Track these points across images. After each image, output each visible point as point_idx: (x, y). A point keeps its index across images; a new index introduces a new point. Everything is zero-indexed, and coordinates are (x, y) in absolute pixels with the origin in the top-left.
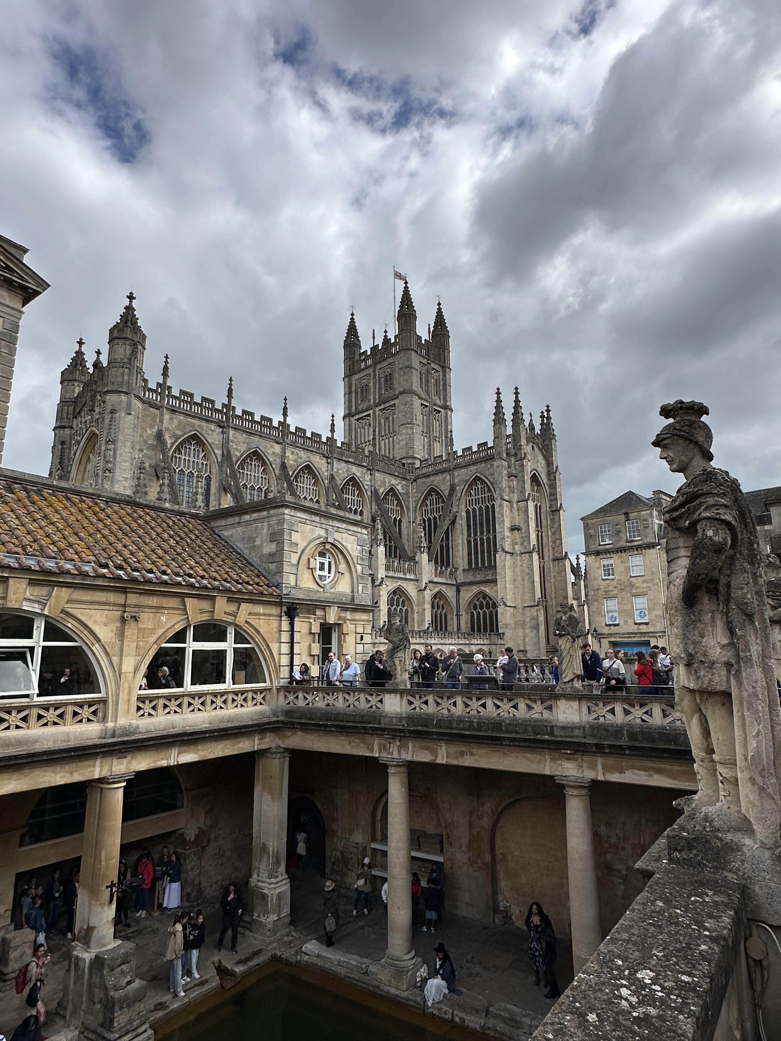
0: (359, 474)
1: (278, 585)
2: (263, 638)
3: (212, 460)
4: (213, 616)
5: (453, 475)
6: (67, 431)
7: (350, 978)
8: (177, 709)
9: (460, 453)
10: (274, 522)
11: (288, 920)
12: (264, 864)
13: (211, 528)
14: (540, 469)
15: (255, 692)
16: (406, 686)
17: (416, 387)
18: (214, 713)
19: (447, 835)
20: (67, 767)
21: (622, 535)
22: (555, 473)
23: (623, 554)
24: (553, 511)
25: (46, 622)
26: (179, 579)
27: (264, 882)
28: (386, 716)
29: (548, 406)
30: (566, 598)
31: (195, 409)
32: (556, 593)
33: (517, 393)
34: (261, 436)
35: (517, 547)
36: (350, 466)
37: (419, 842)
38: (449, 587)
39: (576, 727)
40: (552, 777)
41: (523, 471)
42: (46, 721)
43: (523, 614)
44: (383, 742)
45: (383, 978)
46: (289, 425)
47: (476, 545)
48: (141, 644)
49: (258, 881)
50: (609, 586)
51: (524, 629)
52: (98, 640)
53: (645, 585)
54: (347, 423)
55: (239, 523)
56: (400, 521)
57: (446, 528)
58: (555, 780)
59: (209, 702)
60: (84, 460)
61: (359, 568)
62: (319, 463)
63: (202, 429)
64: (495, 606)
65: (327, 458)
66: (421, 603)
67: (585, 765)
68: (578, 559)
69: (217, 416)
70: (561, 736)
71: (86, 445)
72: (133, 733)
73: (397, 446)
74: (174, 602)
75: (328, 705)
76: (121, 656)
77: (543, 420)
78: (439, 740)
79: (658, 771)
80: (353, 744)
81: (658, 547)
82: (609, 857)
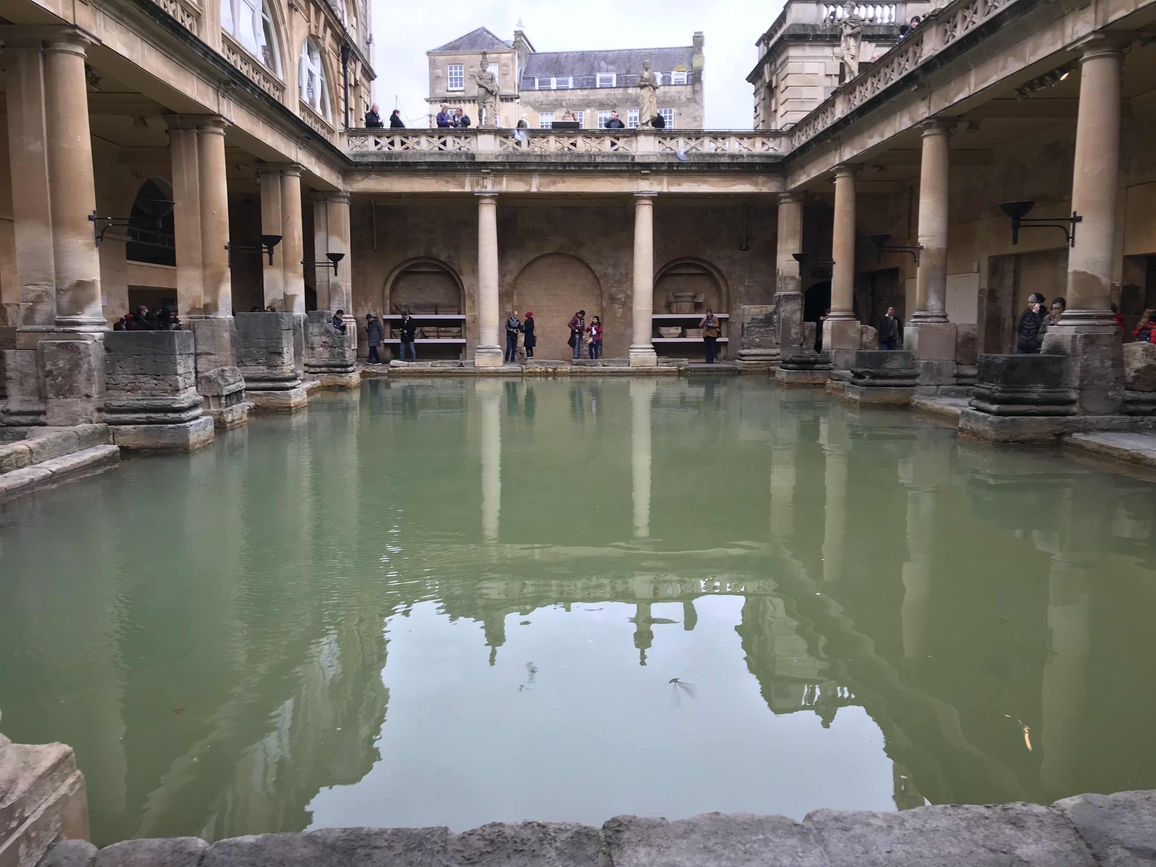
2: (334, 74)
39: (651, 156)
40: (630, 193)
44: (477, 178)
45: (481, 363)
67: (654, 183)
75: (407, 148)
79: (704, 182)
80: (442, 182)
81: (518, 101)
82: (613, 290)
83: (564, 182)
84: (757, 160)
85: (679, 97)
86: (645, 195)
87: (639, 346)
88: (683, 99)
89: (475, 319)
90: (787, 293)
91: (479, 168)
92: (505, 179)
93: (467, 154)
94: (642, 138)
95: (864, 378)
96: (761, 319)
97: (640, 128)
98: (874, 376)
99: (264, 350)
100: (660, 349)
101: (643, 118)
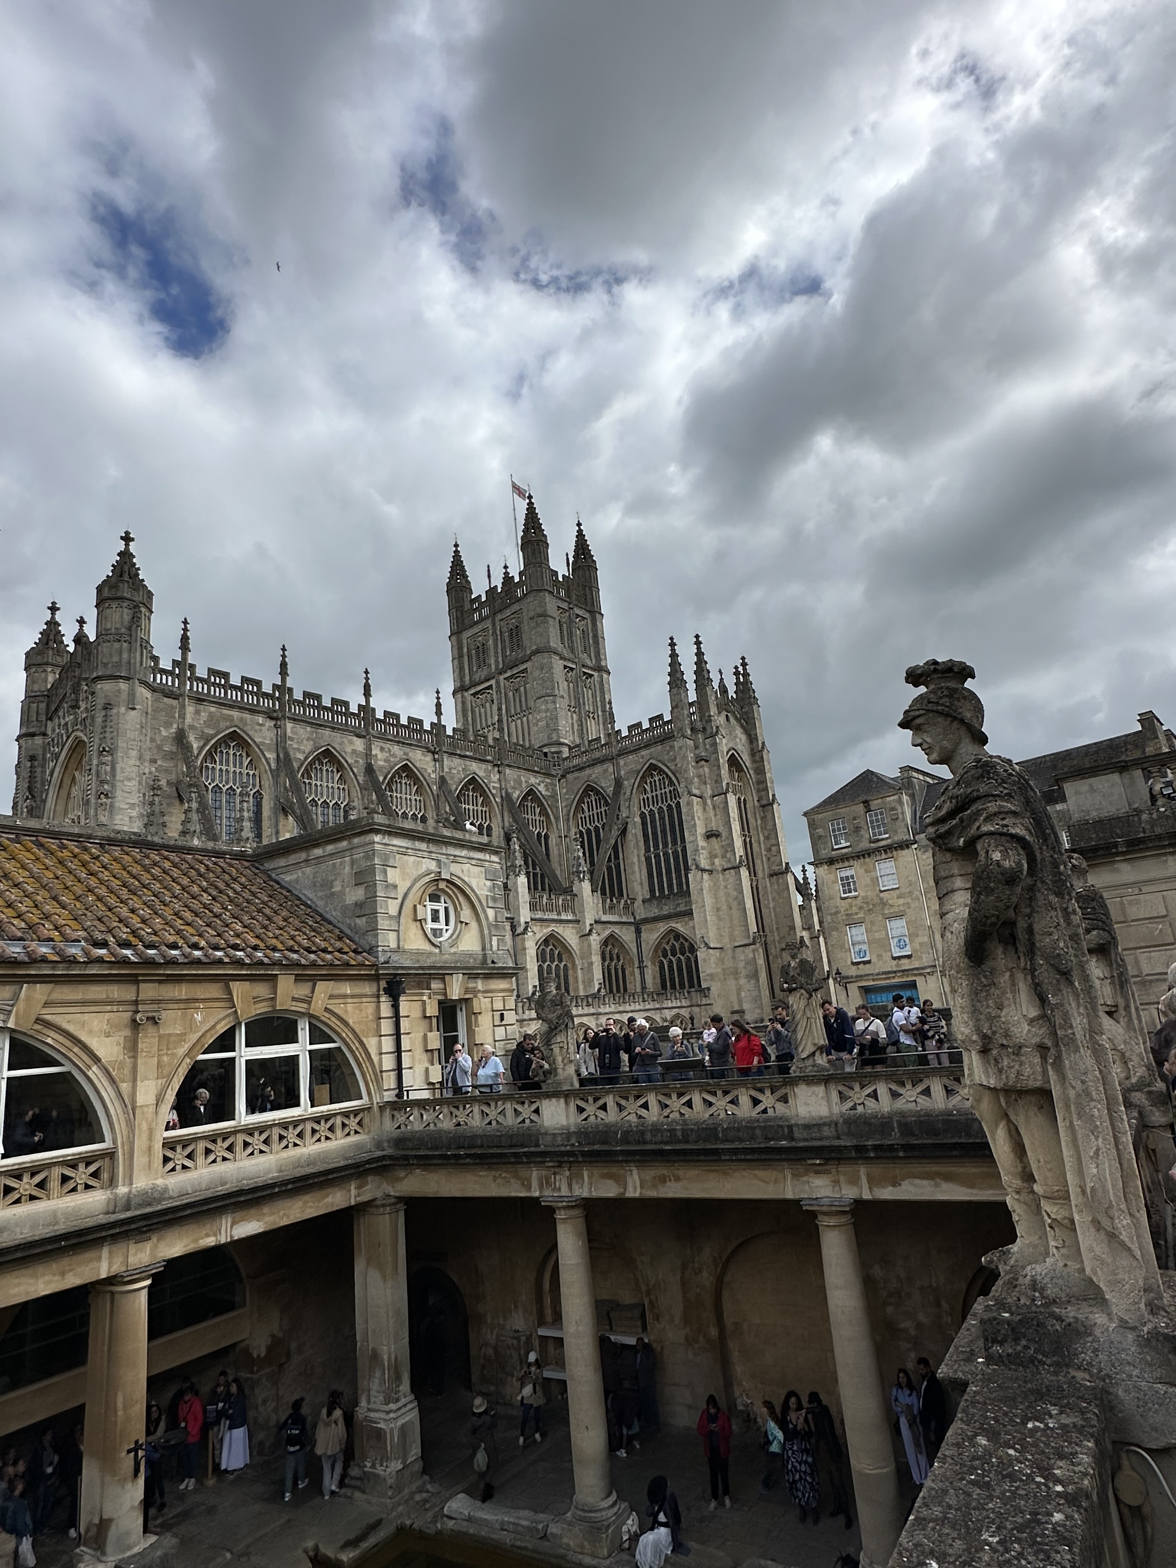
0: (481, 774)
1: (371, 949)
2: (353, 1031)
3: (262, 767)
4: (274, 1006)
5: (618, 764)
6: (38, 740)
7: (519, 1548)
8: (227, 1155)
9: (625, 733)
10: (359, 855)
11: (419, 1466)
12: (377, 1381)
13: (265, 872)
14: (740, 747)
15: (346, 1114)
16: (572, 1085)
17: (555, 642)
18: (285, 1154)
19: (651, 1302)
20: (54, 1266)
21: (863, 832)
22: (762, 751)
23: (867, 860)
24: (763, 806)
25: (12, 1040)
26: (219, 954)
27: (377, 1411)
28: (546, 1134)
29: (743, 658)
30: (793, 928)
31: (232, 695)
32: (777, 923)
33: (698, 643)
34: (334, 728)
35: (717, 861)
36: (468, 763)
37: (609, 1319)
38: (625, 927)
39: (824, 1124)
40: (796, 1203)
41: (716, 752)
42: (17, 1196)
43: (734, 958)
44: (544, 1173)
45: (572, 1543)
46: (373, 710)
47: (658, 863)
48: (165, 1058)
49: (369, 1410)
50: (851, 906)
51: (737, 979)
52: (96, 1059)
53: (901, 901)
54: (460, 700)
55: (306, 861)
56: (547, 837)
57: (613, 841)
58: (801, 1206)
59: (276, 1138)
60: (67, 782)
61: (491, 913)
62: (422, 761)
63: (246, 724)
64: (693, 949)
65: (434, 753)
66: (586, 954)
67: (842, 1178)
68: (804, 871)
69: (267, 703)
70: (805, 1140)
71: (69, 758)
72: (159, 1201)
73: (534, 729)
74: (213, 990)
75: (459, 1124)
76: (134, 1080)
77: (738, 679)
78: (627, 1162)
79: (948, 1178)
83: (677, 1179)
86: (831, 1207)
92: (585, 1174)
93: (530, 1133)
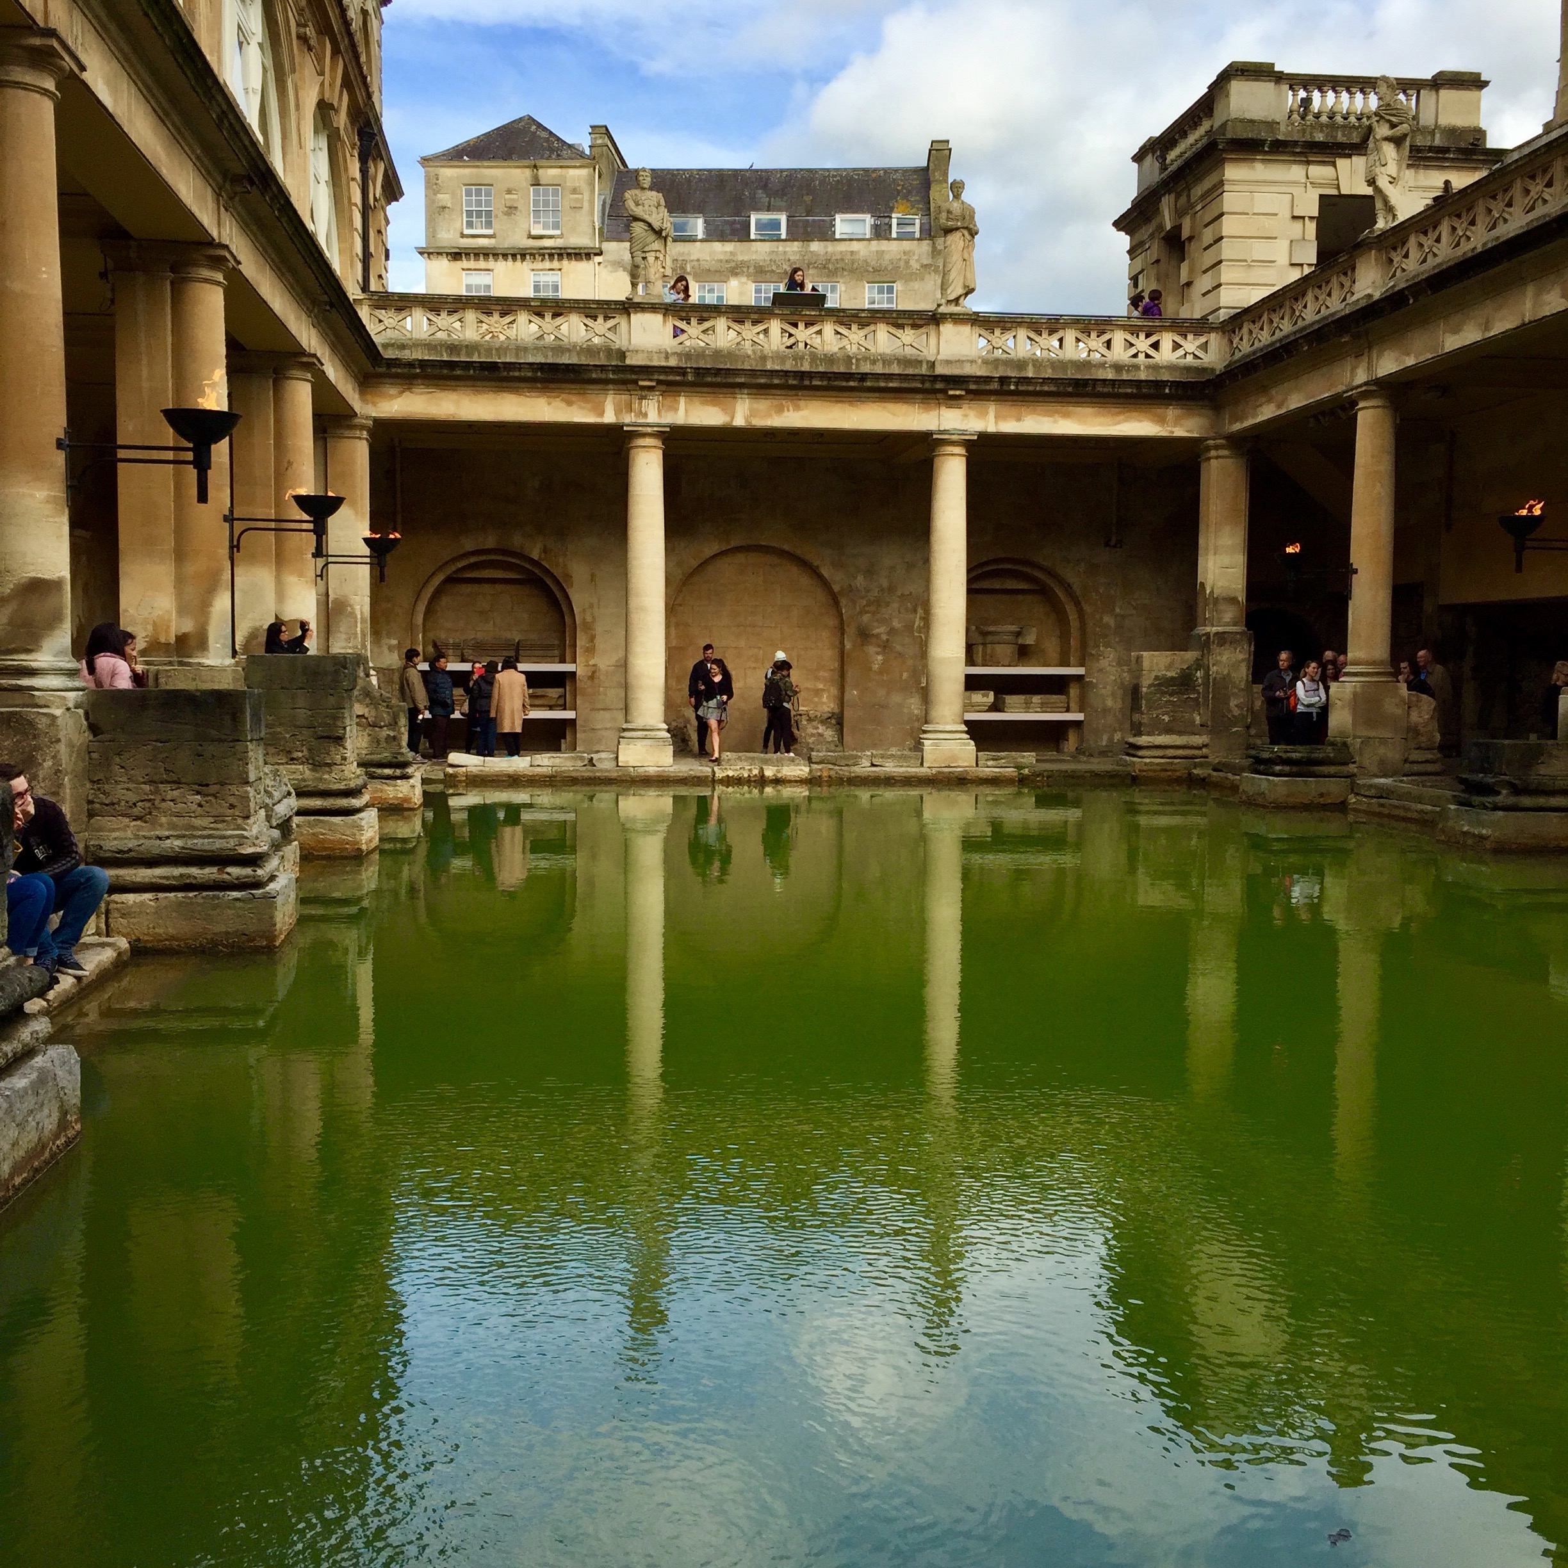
21: (517, 217)
23: (518, 263)
28: (634, 355)
39: (967, 361)
67: (971, 412)
75: (491, 335)
79: (1066, 415)
80: (558, 403)
81: (598, 259)
82: (866, 618)
83: (797, 408)
84: (1166, 377)
85: (907, 262)
86: (954, 437)
87: (941, 727)
88: (915, 265)
89: (594, 672)
90: (1220, 629)
91: (634, 377)
92: (682, 400)
93: (609, 351)
94: (947, 329)
95: (1498, 793)
96: (1172, 678)
97: (942, 310)
98: (1517, 791)
99: (305, 732)
100: (981, 734)
101: (949, 291)
